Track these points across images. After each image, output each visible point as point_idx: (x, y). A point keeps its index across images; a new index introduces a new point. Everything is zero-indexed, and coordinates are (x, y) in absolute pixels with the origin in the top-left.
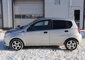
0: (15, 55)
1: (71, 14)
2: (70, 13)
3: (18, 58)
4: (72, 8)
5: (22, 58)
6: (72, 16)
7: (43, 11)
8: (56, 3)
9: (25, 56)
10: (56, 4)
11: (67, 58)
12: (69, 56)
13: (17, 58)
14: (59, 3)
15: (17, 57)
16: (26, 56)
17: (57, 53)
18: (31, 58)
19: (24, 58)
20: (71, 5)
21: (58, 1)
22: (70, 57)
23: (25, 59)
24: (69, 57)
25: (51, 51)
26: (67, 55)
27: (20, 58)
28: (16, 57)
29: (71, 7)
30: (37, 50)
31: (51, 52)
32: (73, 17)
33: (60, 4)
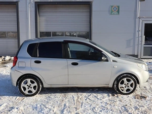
0: (48, 102)
1: (139, 31)
2: (137, 29)
3: (54, 107)
4: (141, 21)
5: (60, 108)
6: (140, 35)
7: (89, 26)
8: (112, 11)
9: (65, 105)
10: (111, 13)
11: (140, 109)
12: (143, 106)
13: (52, 108)
14: (118, 11)
15: (52, 106)
16: (67, 104)
17: (120, 101)
18: (76, 108)
19: (64, 109)
20: (138, 15)
21: (115, 9)
22: (146, 107)
23: (67, 110)
24: (144, 109)
25: (109, 96)
26: (140, 105)
27: (57, 108)
28: (50, 107)
29: (139, 18)
30: (84, 94)
31: (110, 98)
32: (142, 36)
33: (118, 13)
